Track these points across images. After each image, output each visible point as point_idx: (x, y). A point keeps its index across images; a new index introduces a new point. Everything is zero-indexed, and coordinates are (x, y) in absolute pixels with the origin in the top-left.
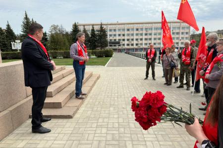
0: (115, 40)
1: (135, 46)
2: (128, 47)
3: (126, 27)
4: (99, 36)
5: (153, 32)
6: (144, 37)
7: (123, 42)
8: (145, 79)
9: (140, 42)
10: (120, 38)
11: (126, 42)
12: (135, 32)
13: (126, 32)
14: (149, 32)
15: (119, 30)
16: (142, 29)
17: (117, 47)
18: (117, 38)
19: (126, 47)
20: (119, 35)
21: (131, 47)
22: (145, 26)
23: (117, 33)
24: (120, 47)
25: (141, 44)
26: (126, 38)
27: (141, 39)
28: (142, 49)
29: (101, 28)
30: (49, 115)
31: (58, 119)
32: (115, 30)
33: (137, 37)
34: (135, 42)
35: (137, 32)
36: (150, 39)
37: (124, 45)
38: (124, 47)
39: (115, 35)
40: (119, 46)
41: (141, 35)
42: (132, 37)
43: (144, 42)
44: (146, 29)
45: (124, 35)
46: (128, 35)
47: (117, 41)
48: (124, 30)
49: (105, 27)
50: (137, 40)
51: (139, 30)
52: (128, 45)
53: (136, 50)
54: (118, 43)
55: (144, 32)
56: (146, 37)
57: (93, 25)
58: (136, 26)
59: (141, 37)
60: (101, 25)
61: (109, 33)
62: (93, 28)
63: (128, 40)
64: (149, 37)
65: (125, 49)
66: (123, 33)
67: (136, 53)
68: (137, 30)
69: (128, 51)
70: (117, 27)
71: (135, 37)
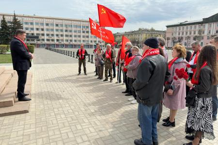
0: (33, 34)
1: (56, 42)
2: (48, 42)
3: (45, 21)
4: (13, 28)
5: (73, 29)
6: (65, 33)
7: (43, 37)
8: (78, 75)
9: (61, 38)
10: (38, 32)
11: (46, 37)
12: (55, 28)
13: (45, 27)
14: (69, 29)
15: (37, 24)
16: (62, 25)
17: (35, 42)
18: (35, 32)
19: (46, 42)
20: (37, 29)
21: (51, 42)
22: (65, 22)
23: (35, 27)
24: (39, 42)
25: (62, 40)
26: (45, 32)
27: (62, 35)
28: (63, 45)
29: (15, 19)
30: (4, 113)
31: (15, 116)
32: (32, 24)
33: (57, 33)
34: (55, 38)
35: (57, 28)
36: (71, 36)
37: (43, 40)
38: (43, 42)
39: (32, 29)
40: (38, 40)
41: (62, 31)
42: (52, 33)
43: (65, 38)
44: (66, 26)
45: (43, 30)
46: (47, 30)
47: (35, 35)
48: (42, 24)
49: (19, 19)
50: (57, 35)
51: (59, 26)
52: (48, 40)
53: (58, 46)
54: (37, 37)
55: (64, 28)
56: (67, 33)
57: (4, 15)
58: (55, 22)
59: (61, 33)
60: (15, 16)
61: (25, 26)
62: (4, 18)
63: (48, 35)
64: (69, 34)
65: (45, 44)
66: (42, 27)
67: (57, 49)
68: (57, 25)
69: (48, 47)
70: (35, 20)
71: (55, 33)
